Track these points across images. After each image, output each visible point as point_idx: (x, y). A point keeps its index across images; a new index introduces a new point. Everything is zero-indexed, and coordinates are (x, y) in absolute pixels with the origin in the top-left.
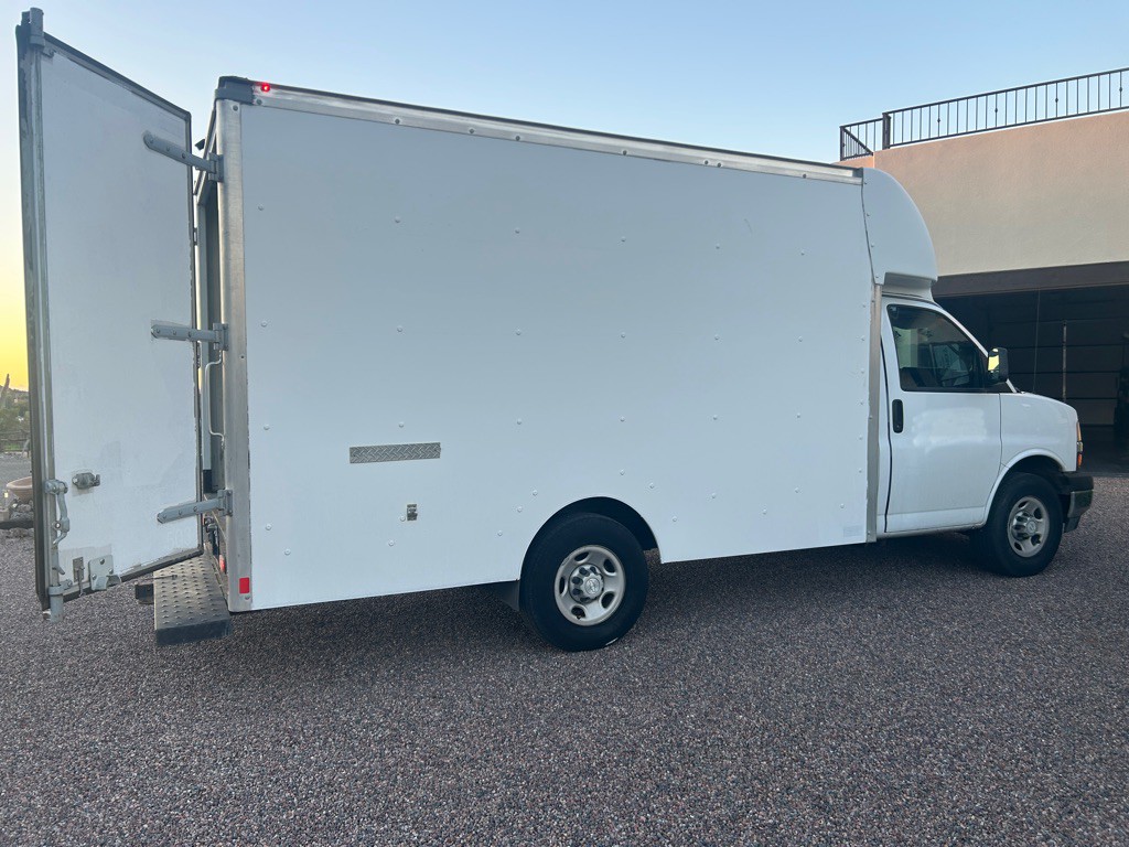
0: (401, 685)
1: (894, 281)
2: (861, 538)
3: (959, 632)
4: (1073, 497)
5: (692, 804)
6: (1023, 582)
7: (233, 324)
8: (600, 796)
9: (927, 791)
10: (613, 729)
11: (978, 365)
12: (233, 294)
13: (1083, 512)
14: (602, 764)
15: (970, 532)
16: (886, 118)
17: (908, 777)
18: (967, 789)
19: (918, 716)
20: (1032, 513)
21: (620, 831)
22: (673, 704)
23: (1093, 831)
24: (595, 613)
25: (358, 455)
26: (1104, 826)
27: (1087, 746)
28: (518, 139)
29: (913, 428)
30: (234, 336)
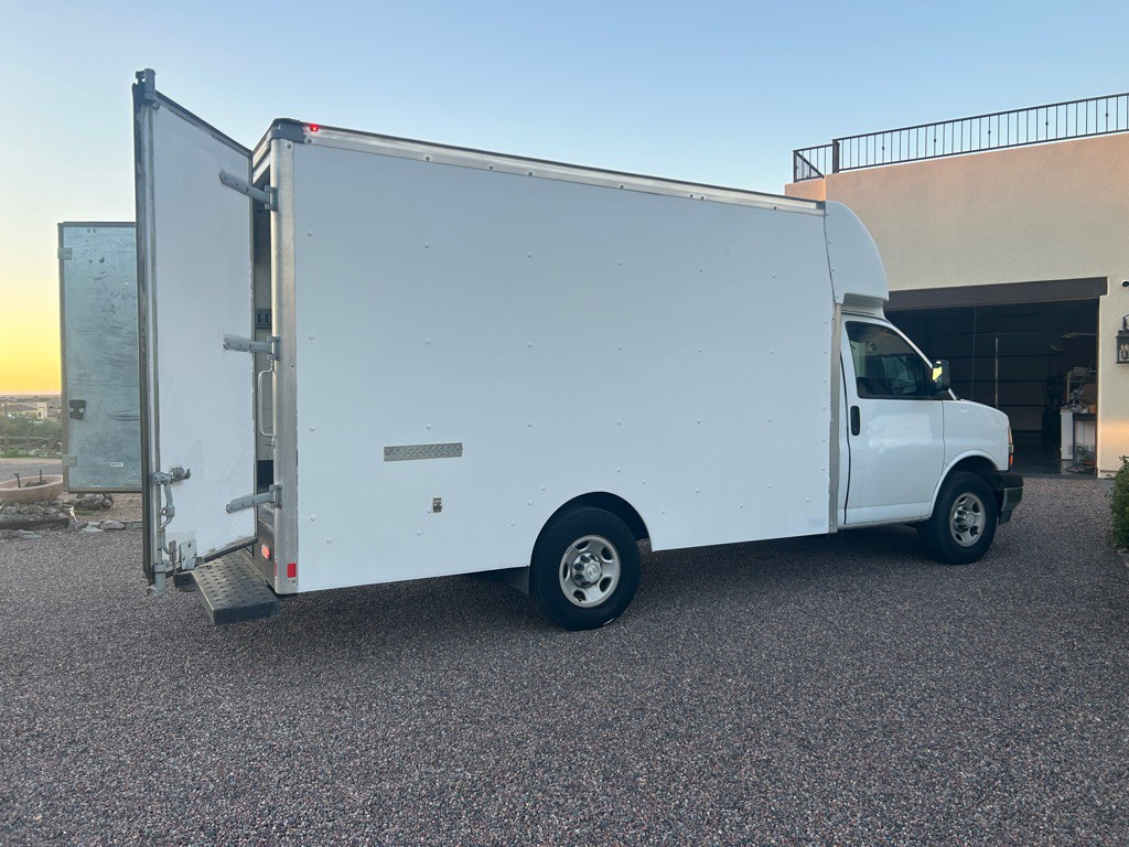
0: (425, 661)
1: (852, 301)
2: (824, 529)
3: (910, 611)
4: (1006, 493)
5: (699, 747)
6: (963, 568)
7: (285, 337)
8: (620, 742)
9: (891, 732)
10: (622, 692)
11: (924, 375)
12: (285, 311)
13: (1014, 507)
14: (617, 719)
15: (917, 525)
16: (836, 144)
17: (874, 723)
18: (923, 730)
19: (880, 677)
20: (971, 507)
21: (641, 768)
22: (670, 671)
23: (1026, 758)
24: (594, 596)
25: (392, 453)
26: (1034, 755)
27: (1020, 697)
28: (530, 174)
29: (869, 432)
30: (285, 347)
